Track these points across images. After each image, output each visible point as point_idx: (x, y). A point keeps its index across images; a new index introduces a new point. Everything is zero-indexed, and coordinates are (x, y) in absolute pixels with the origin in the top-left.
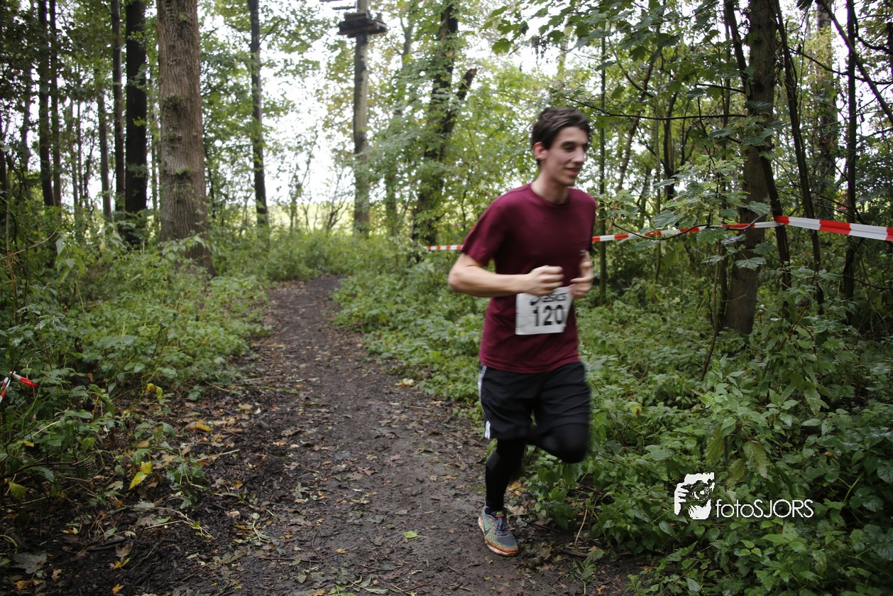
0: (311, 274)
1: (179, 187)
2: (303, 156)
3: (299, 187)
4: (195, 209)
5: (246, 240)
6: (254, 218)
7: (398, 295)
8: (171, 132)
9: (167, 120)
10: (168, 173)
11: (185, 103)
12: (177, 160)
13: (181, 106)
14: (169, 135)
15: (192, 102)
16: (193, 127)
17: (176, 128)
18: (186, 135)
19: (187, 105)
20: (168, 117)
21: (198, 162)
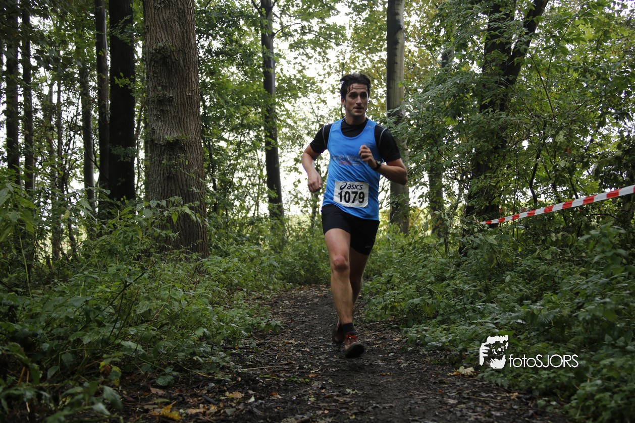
1: (170, 159)
8: (160, 91)
9: (154, 77)
10: (156, 142)
11: (176, 55)
12: (167, 126)
13: (171, 59)
14: (158, 95)
15: (185, 53)
16: (186, 85)
17: (166, 87)
18: (179, 95)
19: (178, 57)
20: (156, 73)
21: (193, 129)
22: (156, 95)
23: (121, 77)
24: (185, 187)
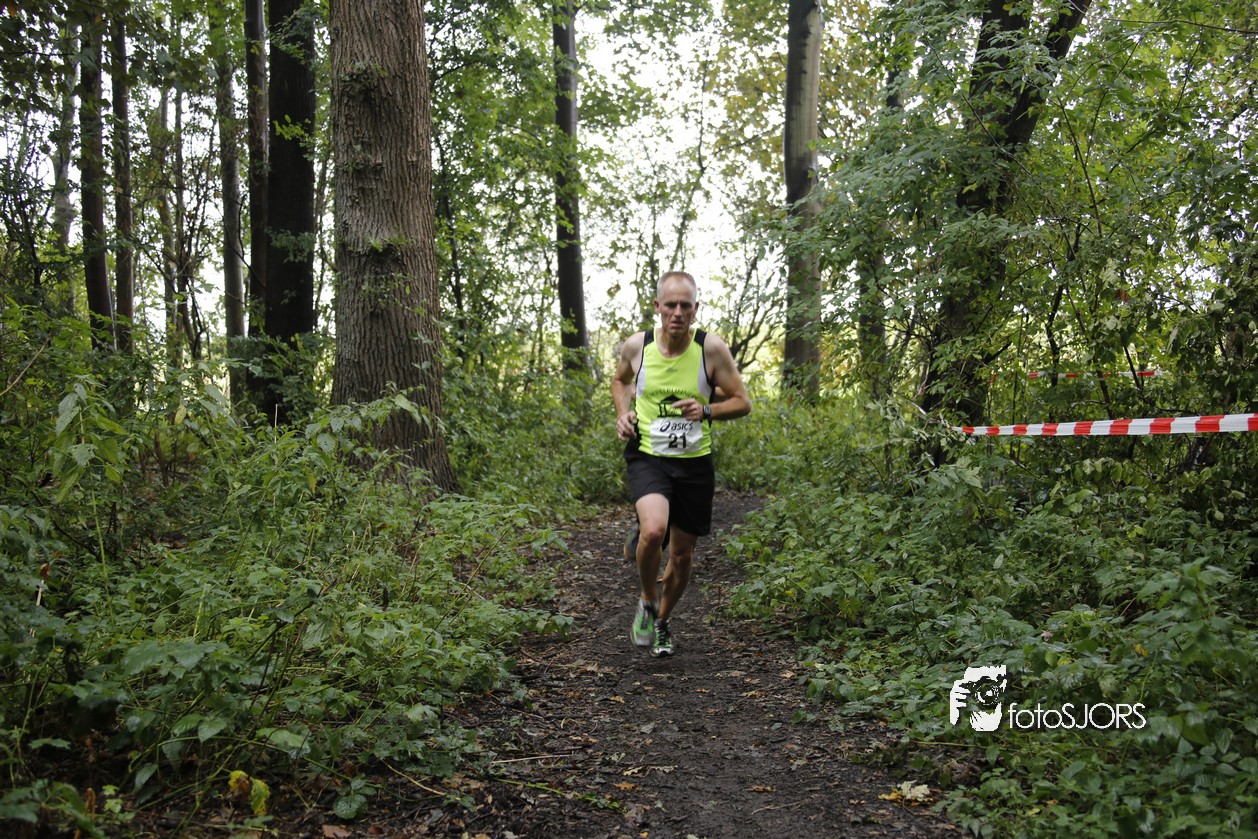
1: (376, 282)
7: (889, 547)
8: (359, 153)
9: (348, 126)
10: (351, 248)
11: (389, 86)
12: (371, 218)
13: (380, 93)
14: (354, 160)
15: (406, 82)
16: (408, 142)
17: (370, 145)
18: (393, 160)
19: (394, 90)
20: (352, 119)
21: (419, 224)
22: (351, 160)
23: (286, 123)
24: (403, 333)
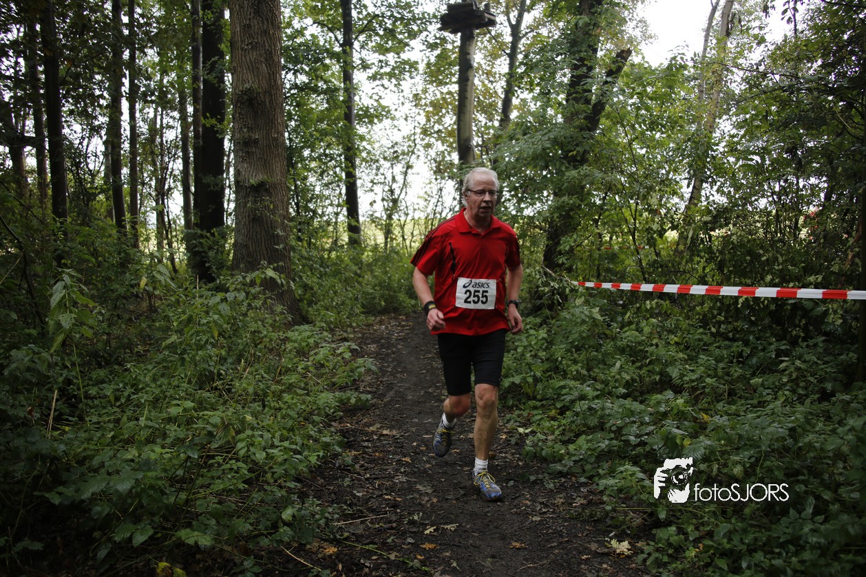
0: (413, 306)
1: (255, 202)
2: (399, 168)
3: (395, 201)
4: (274, 228)
5: (336, 264)
6: (345, 238)
8: (246, 133)
9: (239, 118)
10: (242, 183)
11: (262, 97)
12: (253, 167)
13: (257, 100)
14: (244, 136)
15: (272, 95)
16: (272, 127)
17: (252, 128)
18: (265, 136)
19: (264, 99)
20: (242, 115)
21: (278, 170)
22: (241, 136)
23: (208, 118)
24: (270, 229)
